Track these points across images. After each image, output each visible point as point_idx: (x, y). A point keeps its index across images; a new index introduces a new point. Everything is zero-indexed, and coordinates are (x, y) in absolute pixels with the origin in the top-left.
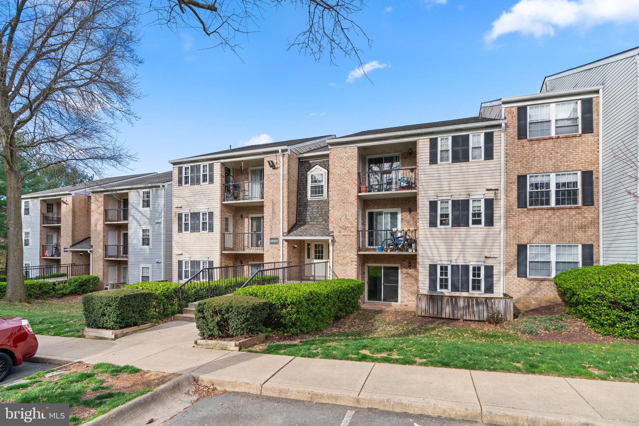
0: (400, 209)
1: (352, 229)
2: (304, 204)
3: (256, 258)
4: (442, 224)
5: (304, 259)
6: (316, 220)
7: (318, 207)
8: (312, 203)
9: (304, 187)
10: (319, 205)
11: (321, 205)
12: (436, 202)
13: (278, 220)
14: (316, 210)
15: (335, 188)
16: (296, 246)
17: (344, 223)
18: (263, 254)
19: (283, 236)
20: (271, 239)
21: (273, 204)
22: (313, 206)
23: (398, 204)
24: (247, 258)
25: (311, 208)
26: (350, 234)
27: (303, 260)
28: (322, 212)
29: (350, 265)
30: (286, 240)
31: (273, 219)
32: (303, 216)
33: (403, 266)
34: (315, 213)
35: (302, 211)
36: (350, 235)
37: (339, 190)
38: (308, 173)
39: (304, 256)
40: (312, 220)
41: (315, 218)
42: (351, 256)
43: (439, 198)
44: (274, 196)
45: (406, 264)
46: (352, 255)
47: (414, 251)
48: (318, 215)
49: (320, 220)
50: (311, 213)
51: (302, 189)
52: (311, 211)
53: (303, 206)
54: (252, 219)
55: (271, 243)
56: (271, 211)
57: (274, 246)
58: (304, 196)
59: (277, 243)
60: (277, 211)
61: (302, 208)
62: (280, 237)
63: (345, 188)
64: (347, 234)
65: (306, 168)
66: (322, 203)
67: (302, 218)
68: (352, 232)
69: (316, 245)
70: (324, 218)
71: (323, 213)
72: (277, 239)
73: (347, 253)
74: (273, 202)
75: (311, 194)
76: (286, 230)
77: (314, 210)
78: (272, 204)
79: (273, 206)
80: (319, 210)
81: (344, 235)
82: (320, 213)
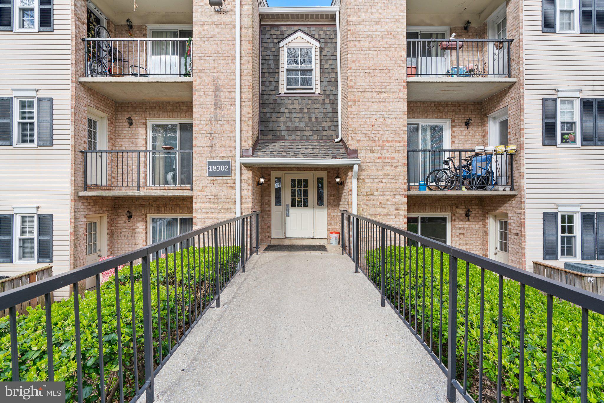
0: (449, 121)
1: (398, 145)
2: (272, 101)
3: (165, 206)
4: (563, 140)
5: (270, 206)
6: (298, 133)
7: (301, 109)
8: (290, 102)
9: (271, 71)
10: (303, 106)
11: (309, 106)
12: (554, 101)
13: (228, 122)
14: (298, 115)
15: (359, 62)
16: (262, 180)
17: (381, 132)
18: (191, 198)
19: (242, 156)
20: (210, 163)
21: (217, 87)
22: (291, 106)
23: (447, 113)
24: (142, 206)
25: (286, 111)
26: (393, 155)
27: (267, 209)
28: (310, 118)
29: (394, 217)
30: (248, 166)
31: (216, 120)
32: (271, 124)
33: (457, 215)
34: (297, 120)
35: (268, 115)
36: (393, 158)
37: (369, 67)
38: (281, 44)
39: (270, 201)
40: (290, 133)
41: (297, 129)
42: (395, 200)
43: (560, 94)
44: (219, 71)
45: (461, 212)
46: (397, 196)
47: (508, 189)
48: (302, 124)
49: (306, 133)
50: (288, 120)
51: (267, 75)
52: (288, 115)
53: (272, 106)
54: (155, 128)
55: (210, 173)
56: (210, 102)
57: (219, 178)
58: (272, 88)
59: (228, 173)
60: (226, 103)
61: (268, 110)
62: (234, 158)
63: (381, 65)
64: (388, 155)
65: (274, 37)
66: (310, 102)
67: (270, 128)
68: (398, 152)
69: (293, 181)
70: (315, 129)
71: (314, 119)
72: (228, 163)
73: (388, 193)
74: (216, 84)
75: (288, 85)
76: (249, 145)
77: (295, 115)
78: (213, 87)
79: (215, 91)
80: (305, 115)
81: (380, 158)
82: (307, 120)
